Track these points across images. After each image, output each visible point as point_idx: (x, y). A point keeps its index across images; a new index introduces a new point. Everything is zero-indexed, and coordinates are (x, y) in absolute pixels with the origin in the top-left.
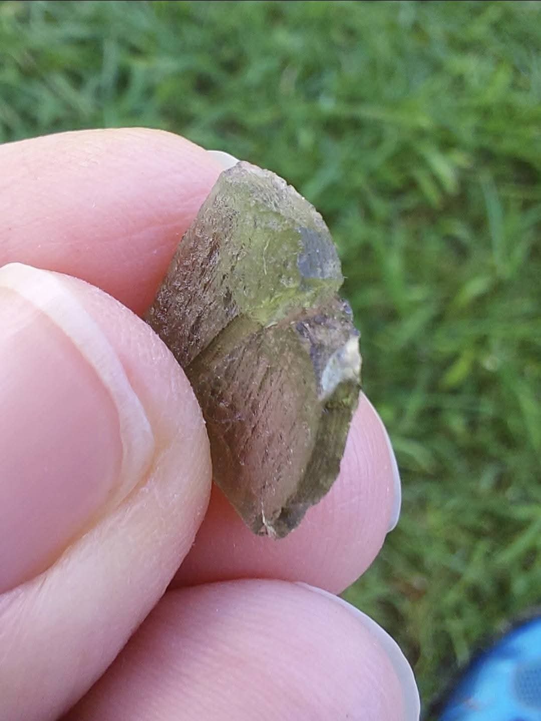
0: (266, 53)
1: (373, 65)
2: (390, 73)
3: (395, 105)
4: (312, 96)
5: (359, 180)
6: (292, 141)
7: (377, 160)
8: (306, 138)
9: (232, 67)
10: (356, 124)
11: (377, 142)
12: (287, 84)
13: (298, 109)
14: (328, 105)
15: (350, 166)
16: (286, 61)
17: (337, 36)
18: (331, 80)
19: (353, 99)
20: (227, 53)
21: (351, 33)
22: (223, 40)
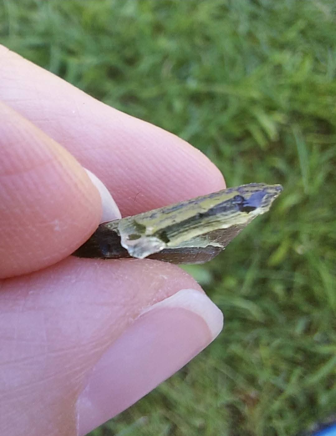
0: (153, 52)
1: (221, 58)
2: (233, 63)
3: (236, 84)
4: (183, 79)
5: (213, 131)
6: (170, 107)
7: (224, 118)
8: (178, 105)
9: (131, 61)
10: (211, 96)
11: (225, 108)
12: (166, 71)
13: (173, 88)
14: (193, 85)
15: (207, 123)
16: (166, 57)
17: (198, 41)
18: (195, 69)
19: (209, 80)
20: (128, 53)
21: (207, 39)
22: (125, 45)
